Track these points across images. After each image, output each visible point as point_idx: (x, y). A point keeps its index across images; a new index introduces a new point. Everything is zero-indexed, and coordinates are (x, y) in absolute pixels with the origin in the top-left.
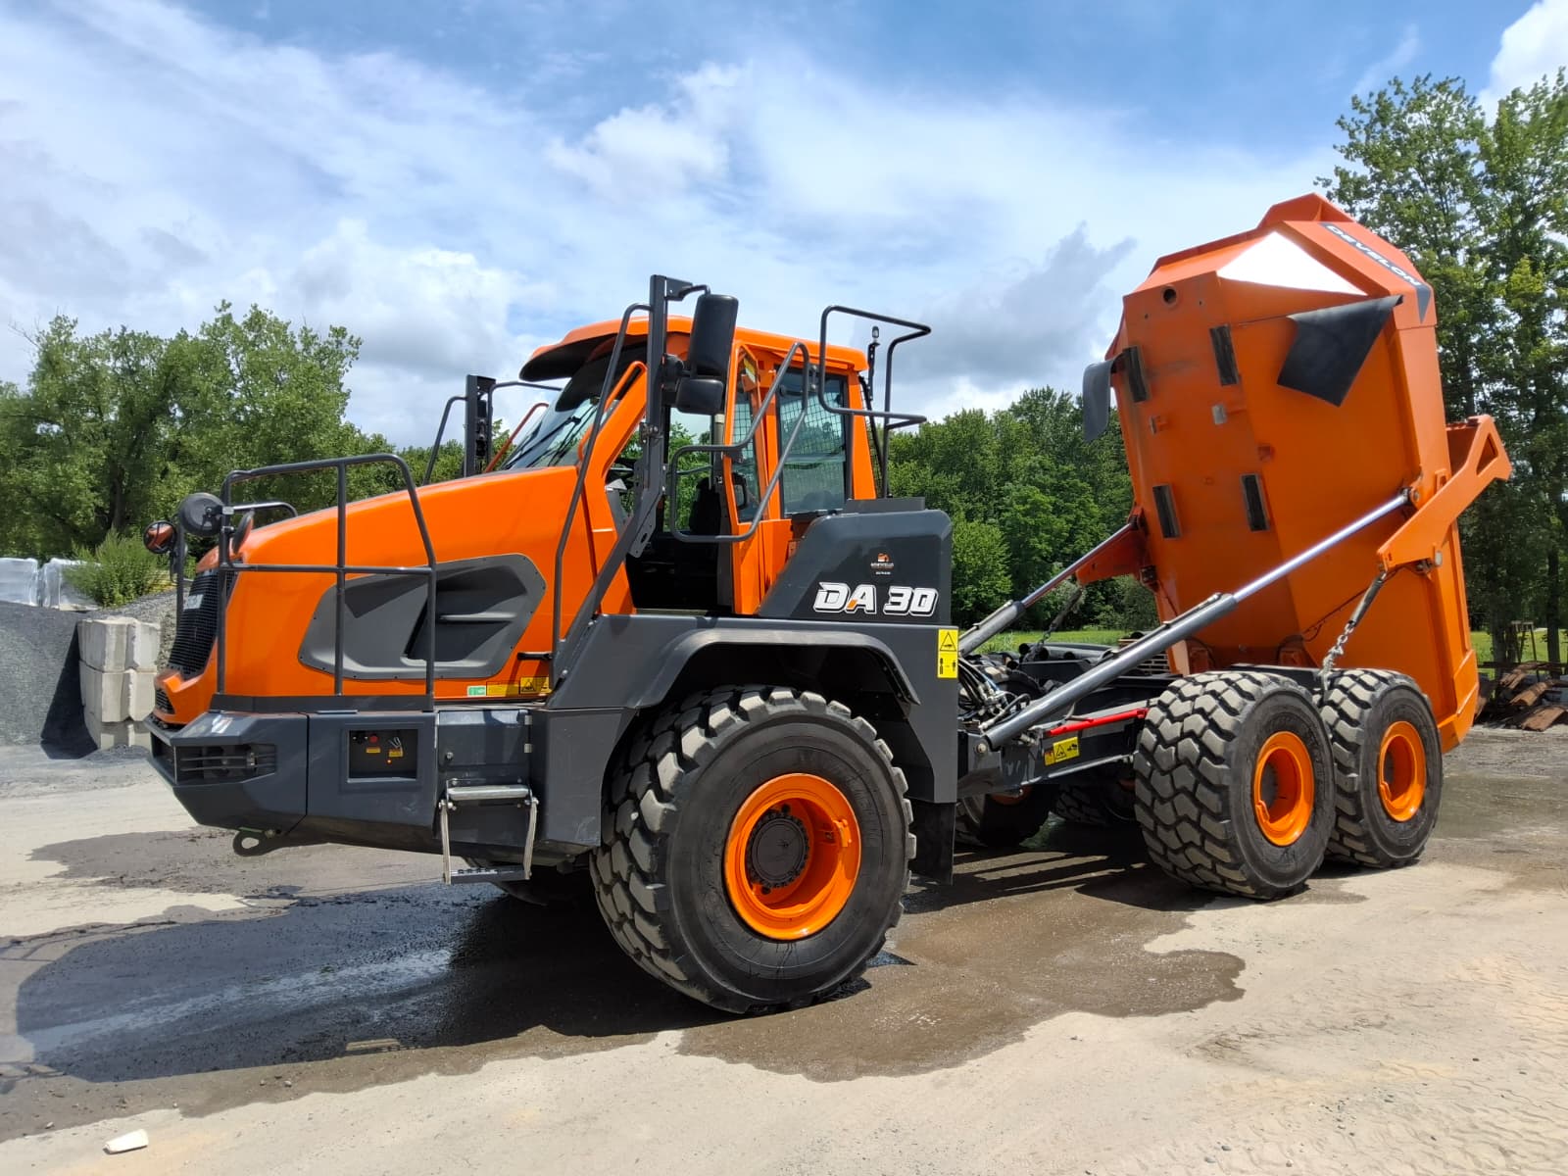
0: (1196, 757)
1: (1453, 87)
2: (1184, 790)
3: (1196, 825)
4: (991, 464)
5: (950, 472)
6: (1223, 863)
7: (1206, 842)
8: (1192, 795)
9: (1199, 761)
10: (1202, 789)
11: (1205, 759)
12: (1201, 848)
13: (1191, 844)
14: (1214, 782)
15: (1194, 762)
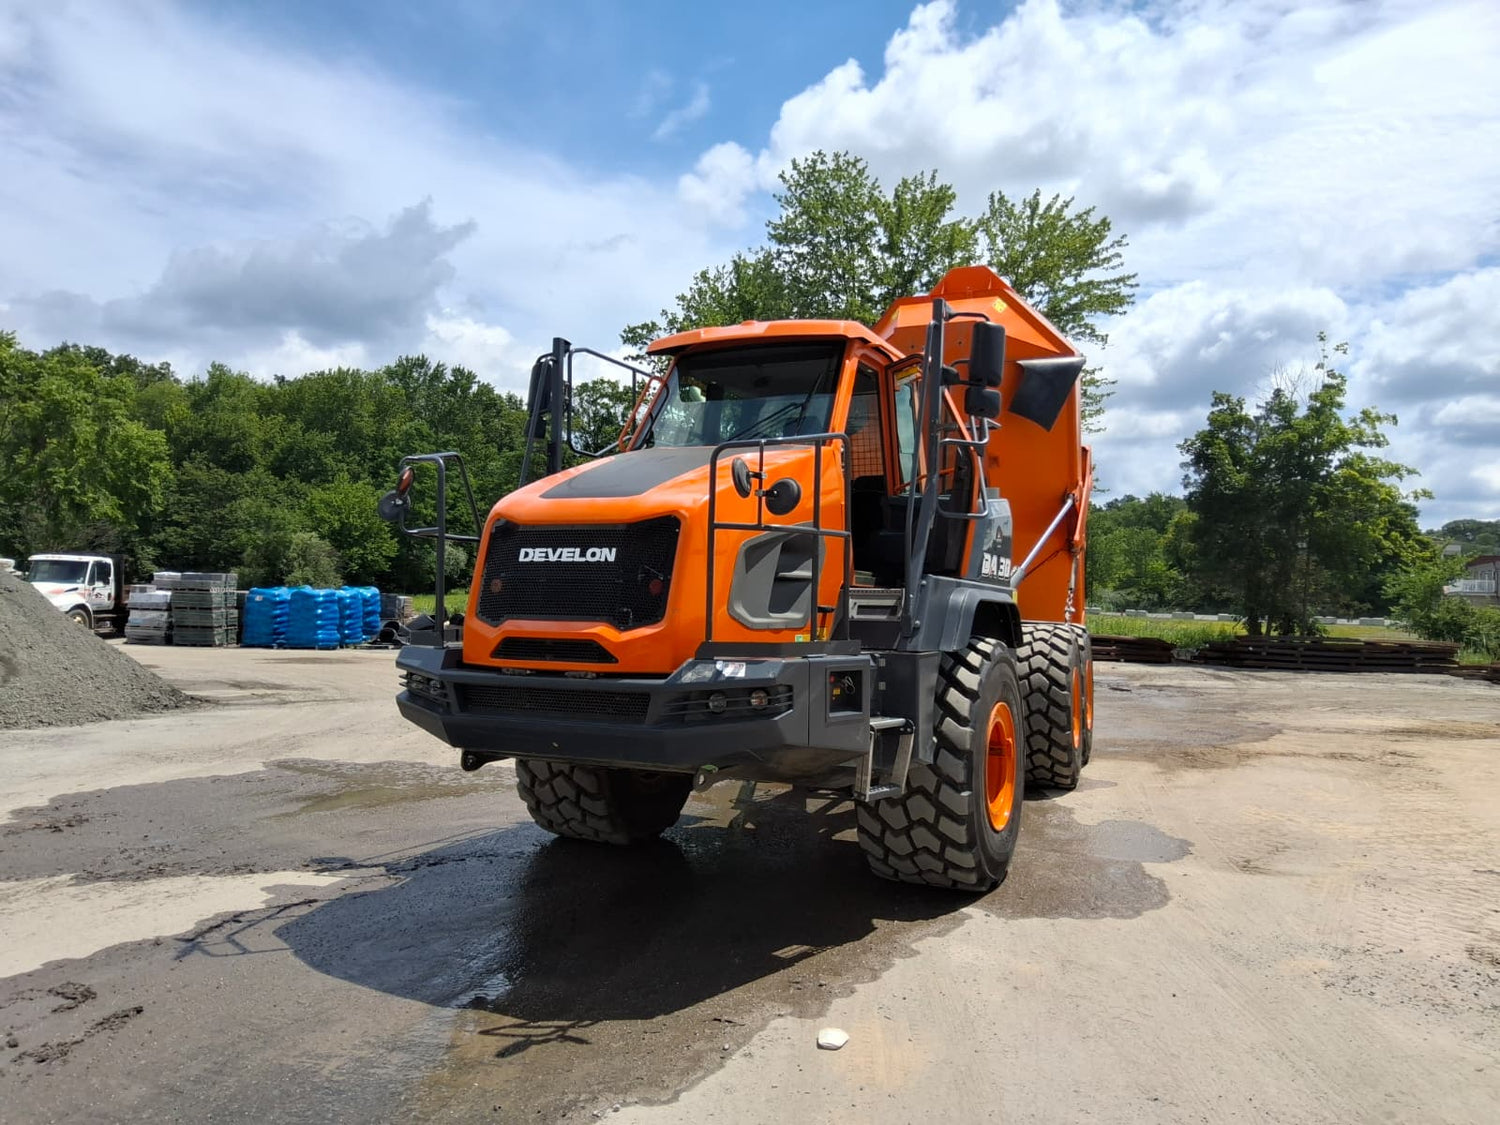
0: (1047, 687)
1: (860, 166)
2: (1039, 711)
3: (1047, 737)
4: (367, 426)
5: (323, 429)
6: (1060, 762)
7: (1053, 749)
8: (1045, 715)
9: (1050, 688)
10: (1052, 709)
11: (1054, 687)
12: (1048, 754)
13: (1040, 751)
14: (1063, 704)
15: (1045, 690)
